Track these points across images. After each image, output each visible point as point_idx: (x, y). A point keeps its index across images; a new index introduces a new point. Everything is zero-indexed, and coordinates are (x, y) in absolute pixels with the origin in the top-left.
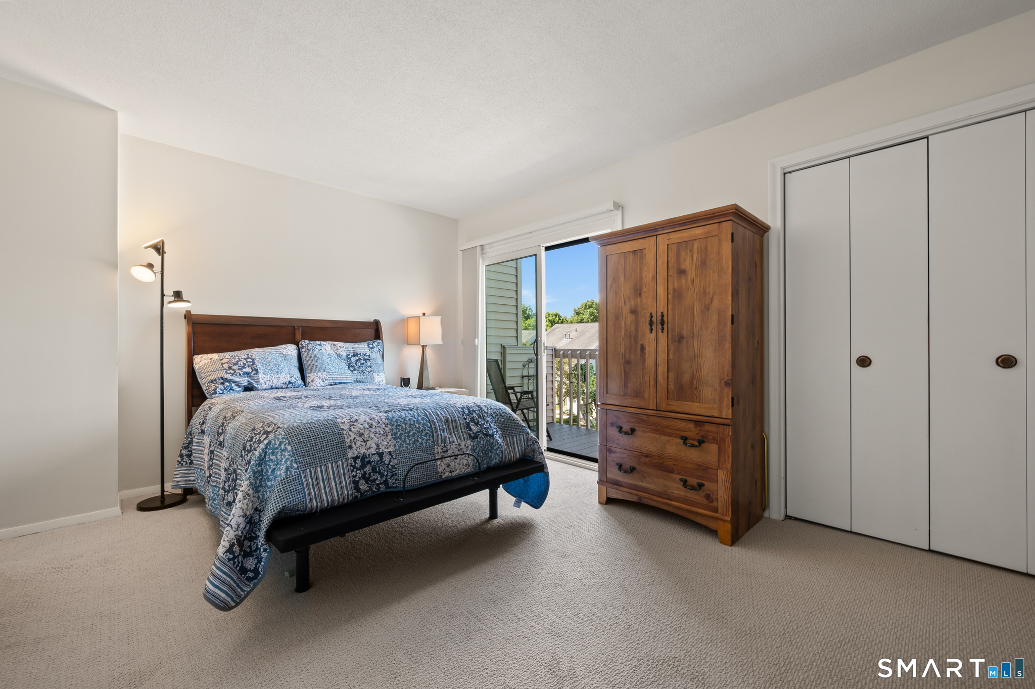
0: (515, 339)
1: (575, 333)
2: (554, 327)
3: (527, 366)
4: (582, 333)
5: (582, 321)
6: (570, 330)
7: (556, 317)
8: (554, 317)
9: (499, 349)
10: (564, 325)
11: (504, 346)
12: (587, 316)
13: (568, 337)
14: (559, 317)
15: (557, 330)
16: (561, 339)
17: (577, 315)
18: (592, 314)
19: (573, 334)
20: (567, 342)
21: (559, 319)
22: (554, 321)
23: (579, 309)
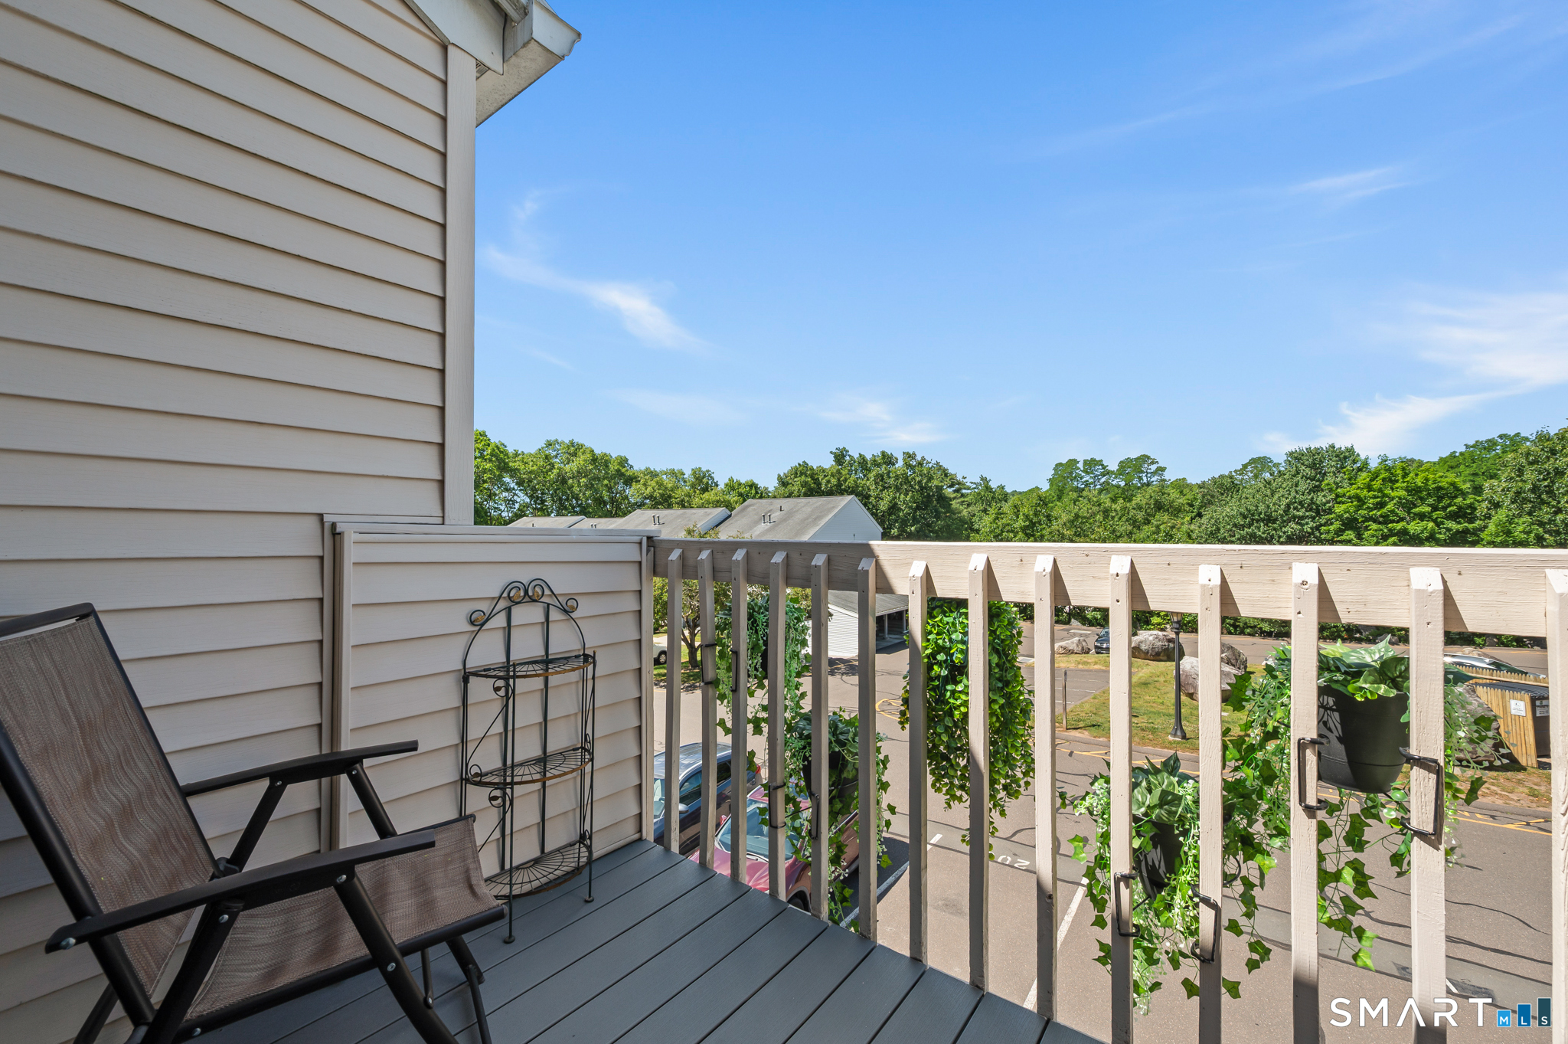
0: (432, 490)
1: (778, 513)
2: (746, 503)
3: (499, 621)
4: (790, 514)
5: (790, 496)
6: (772, 508)
7: (751, 489)
8: (748, 489)
9: (306, 541)
10: (763, 501)
11: (334, 525)
12: (796, 488)
13: (767, 519)
14: (757, 488)
15: (751, 508)
16: (757, 523)
17: (783, 486)
18: (805, 484)
19: (776, 515)
20: (766, 528)
21: (757, 493)
22: (747, 495)
23: (787, 477)
